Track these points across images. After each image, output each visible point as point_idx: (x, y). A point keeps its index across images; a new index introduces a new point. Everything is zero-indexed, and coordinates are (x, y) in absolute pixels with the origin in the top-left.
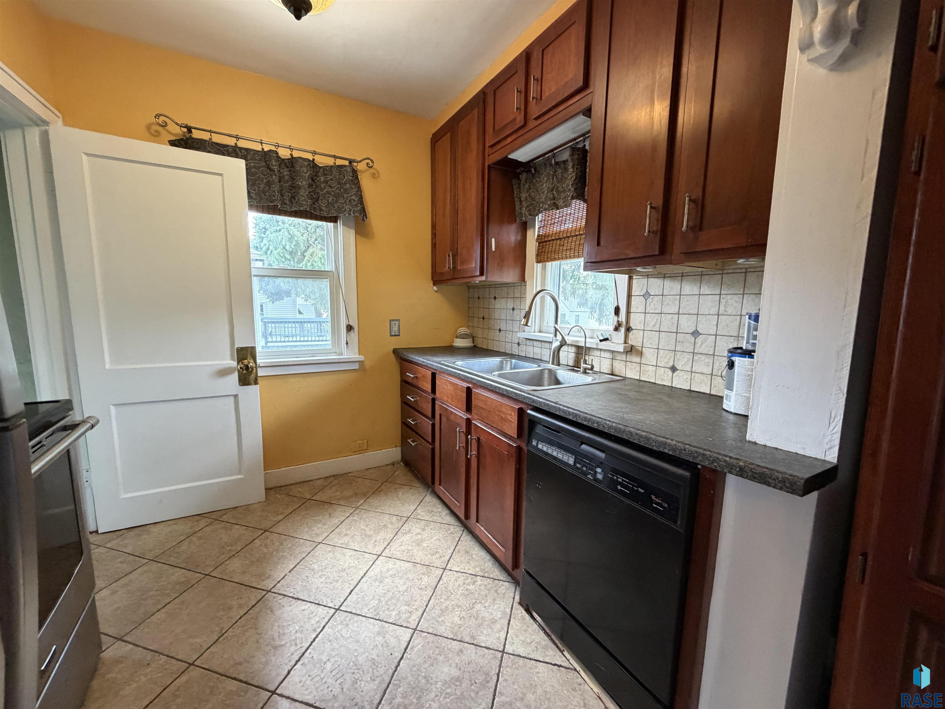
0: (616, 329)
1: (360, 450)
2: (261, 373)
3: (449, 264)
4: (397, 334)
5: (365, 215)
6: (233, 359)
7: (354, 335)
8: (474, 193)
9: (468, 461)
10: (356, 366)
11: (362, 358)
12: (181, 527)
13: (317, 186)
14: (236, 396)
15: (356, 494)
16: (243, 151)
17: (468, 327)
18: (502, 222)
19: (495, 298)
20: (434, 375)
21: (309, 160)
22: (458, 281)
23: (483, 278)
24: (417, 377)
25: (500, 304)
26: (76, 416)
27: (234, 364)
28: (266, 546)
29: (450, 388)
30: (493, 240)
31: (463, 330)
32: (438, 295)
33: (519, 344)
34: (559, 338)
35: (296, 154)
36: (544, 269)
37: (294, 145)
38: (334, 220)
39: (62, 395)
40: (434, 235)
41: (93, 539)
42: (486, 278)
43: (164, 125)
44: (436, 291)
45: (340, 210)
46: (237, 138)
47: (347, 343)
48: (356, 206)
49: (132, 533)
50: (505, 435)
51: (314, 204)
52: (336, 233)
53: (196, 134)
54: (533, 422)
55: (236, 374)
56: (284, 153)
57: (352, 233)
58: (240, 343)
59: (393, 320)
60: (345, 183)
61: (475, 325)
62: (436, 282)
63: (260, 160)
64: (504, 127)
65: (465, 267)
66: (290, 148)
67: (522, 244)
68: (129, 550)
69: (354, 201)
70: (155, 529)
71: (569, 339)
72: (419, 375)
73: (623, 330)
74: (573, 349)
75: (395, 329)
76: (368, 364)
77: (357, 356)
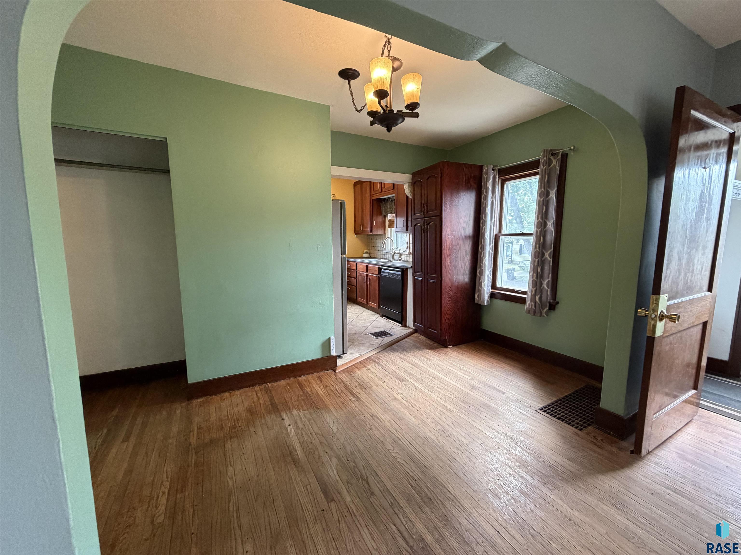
0: (407, 248)
3: (360, 229)
8: (368, 207)
9: (367, 285)
17: (368, 250)
18: (377, 215)
19: (377, 239)
20: (356, 264)
22: (364, 234)
23: (371, 234)
24: (351, 266)
25: (379, 241)
29: (362, 266)
30: (374, 222)
31: (366, 251)
32: (357, 238)
33: (384, 255)
34: (394, 251)
36: (391, 230)
40: (355, 217)
42: (373, 233)
50: (376, 274)
54: (381, 269)
61: (371, 249)
62: (356, 234)
64: (376, 191)
65: (367, 229)
67: (384, 222)
71: (396, 252)
72: (351, 265)
73: (408, 248)
74: (398, 255)
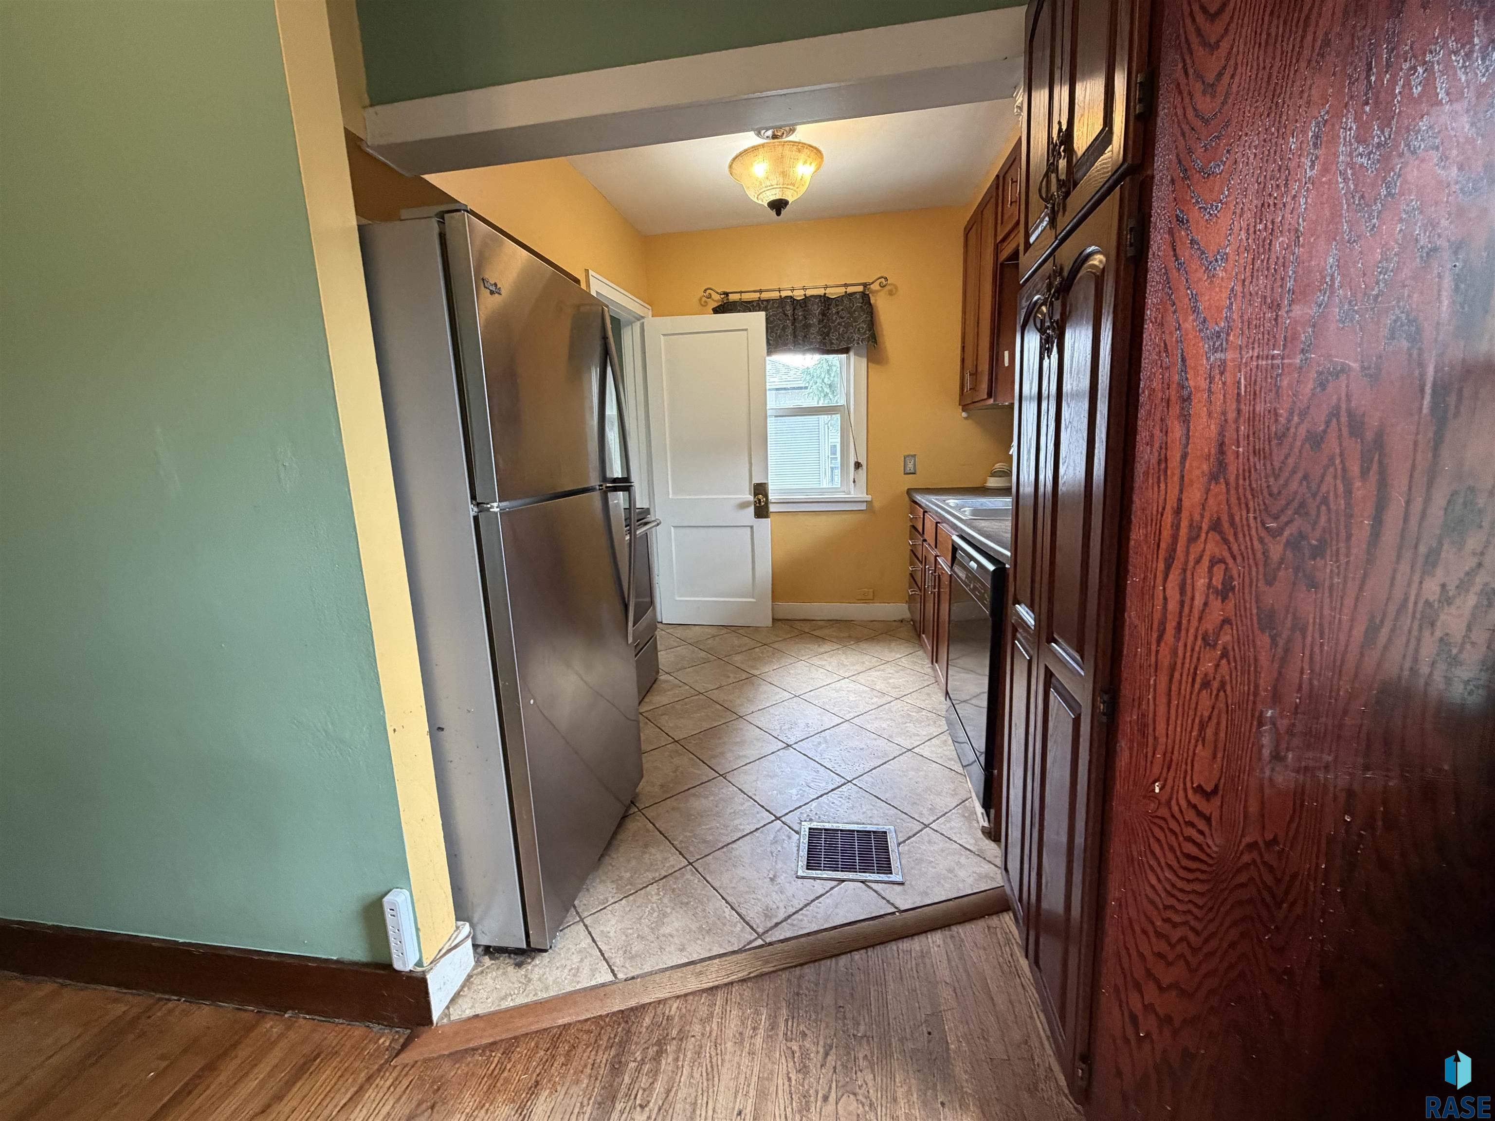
1: (864, 600)
2: (772, 508)
3: (968, 385)
4: (912, 471)
5: (876, 342)
6: (750, 494)
7: (862, 472)
9: (934, 598)
10: (863, 507)
11: (869, 498)
12: (710, 631)
13: (828, 320)
14: (752, 527)
15: (850, 637)
16: (765, 303)
20: (924, 514)
21: (821, 296)
22: (978, 405)
23: (991, 401)
24: (915, 518)
26: (650, 518)
27: (751, 498)
28: (762, 653)
29: (929, 524)
30: (1006, 354)
31: (999, 466)
32: (969, 422)
35: (809, 293)
37: (807, 285)
38: (846, 351)
39: (646, 506)
40: (963, 348)
41: (659, 625)
42: (994, 401)
43: (710, 297)
44: (966, 418)
45: (850, 340)
46: (761, 291)
47: (854, 482)
48: (865, 333)
49: (681, 627)
51: (824, 339)
52: (848, 364)
53: (733, 297)
54: (956, 548)
55: (752, 507)
56: (799, 295)
57: (864, 361)
58: (756, 481)
59: (908, 456)
60: (855, 311)
62: (965, 408)
63: (778, 307)
66: (804, 289)
68: (679, 636)
69: (863, 328)
70: (693, 628)
72: (917, 516)
75: (910, 466)
76: (877, 505)
77: (865, 495)
